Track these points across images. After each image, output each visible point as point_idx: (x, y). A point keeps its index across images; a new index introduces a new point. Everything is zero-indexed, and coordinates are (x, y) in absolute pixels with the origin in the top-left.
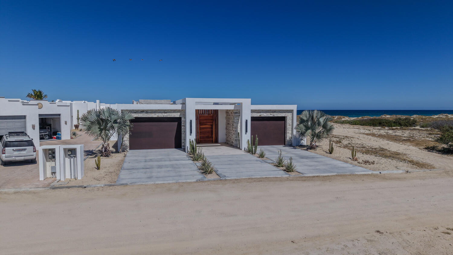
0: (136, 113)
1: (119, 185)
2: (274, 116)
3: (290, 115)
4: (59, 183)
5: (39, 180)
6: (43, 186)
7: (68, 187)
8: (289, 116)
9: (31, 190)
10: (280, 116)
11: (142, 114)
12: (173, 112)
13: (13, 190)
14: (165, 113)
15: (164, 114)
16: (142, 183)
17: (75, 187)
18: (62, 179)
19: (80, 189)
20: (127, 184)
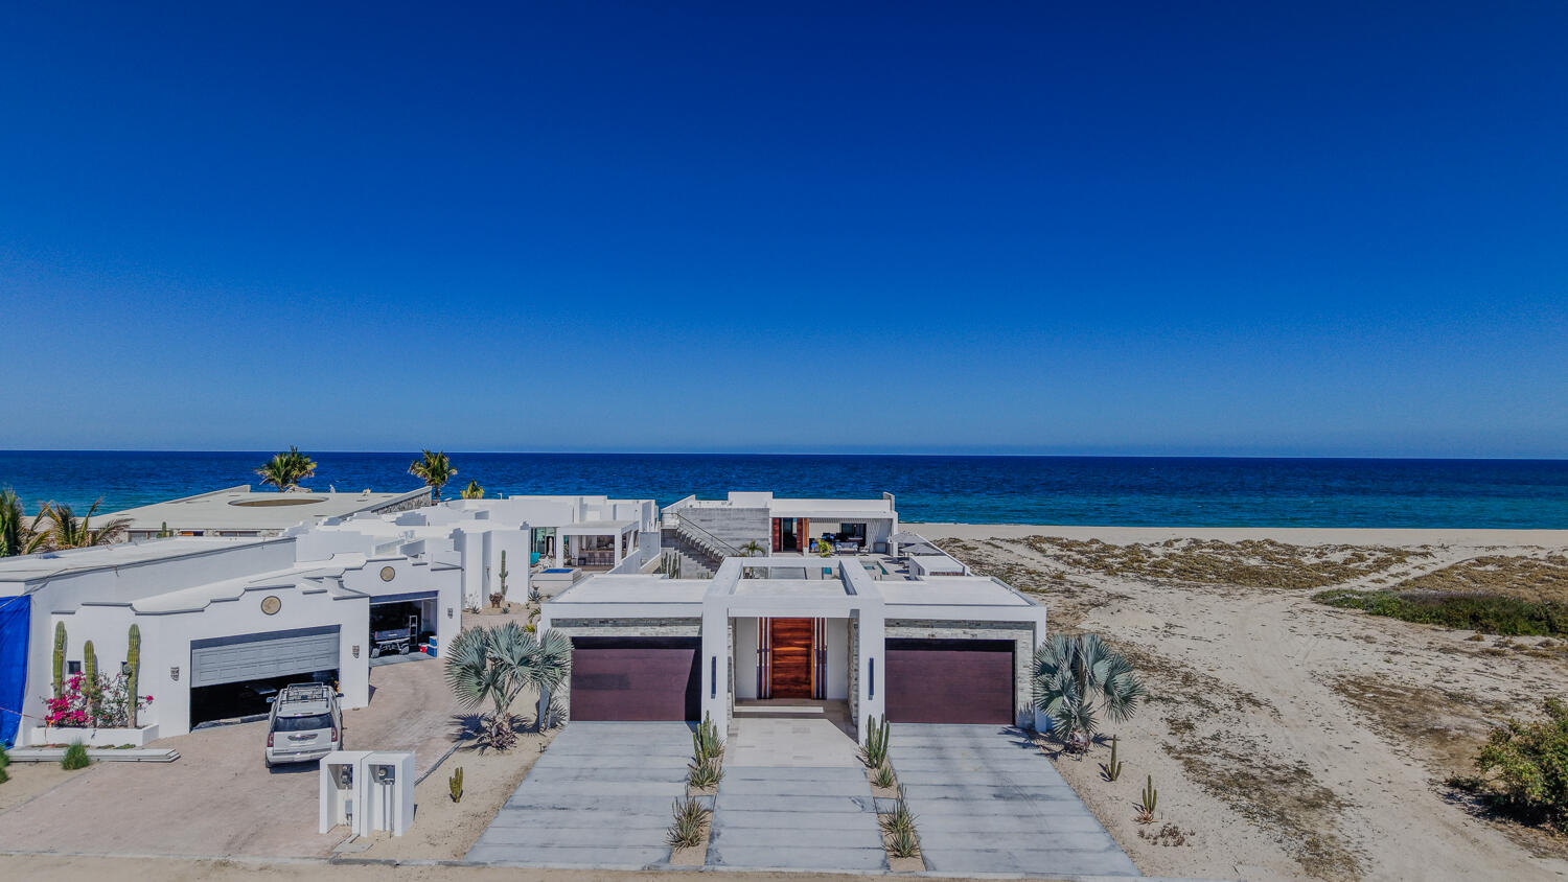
0: (587, 625)
1: (467, 866)
2: (974, 638)
3: (1025, 637)
4: (353, 847)
5: (318, 833)
6: (318, 853)
7: (364, 862)
8: (1022, 638)
9: (292, 862)
10: (995, 638)
11: (602, 629)
12: (683, 624)
13: (259, 861)
14: (661, 625)
15: (658, 628)
16: (517, 864)
17: (378, 862)
18: (364, 834)
19: (388, 868)
20: (485, 864)
